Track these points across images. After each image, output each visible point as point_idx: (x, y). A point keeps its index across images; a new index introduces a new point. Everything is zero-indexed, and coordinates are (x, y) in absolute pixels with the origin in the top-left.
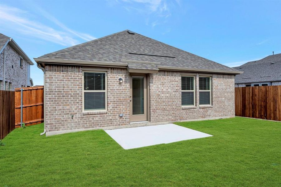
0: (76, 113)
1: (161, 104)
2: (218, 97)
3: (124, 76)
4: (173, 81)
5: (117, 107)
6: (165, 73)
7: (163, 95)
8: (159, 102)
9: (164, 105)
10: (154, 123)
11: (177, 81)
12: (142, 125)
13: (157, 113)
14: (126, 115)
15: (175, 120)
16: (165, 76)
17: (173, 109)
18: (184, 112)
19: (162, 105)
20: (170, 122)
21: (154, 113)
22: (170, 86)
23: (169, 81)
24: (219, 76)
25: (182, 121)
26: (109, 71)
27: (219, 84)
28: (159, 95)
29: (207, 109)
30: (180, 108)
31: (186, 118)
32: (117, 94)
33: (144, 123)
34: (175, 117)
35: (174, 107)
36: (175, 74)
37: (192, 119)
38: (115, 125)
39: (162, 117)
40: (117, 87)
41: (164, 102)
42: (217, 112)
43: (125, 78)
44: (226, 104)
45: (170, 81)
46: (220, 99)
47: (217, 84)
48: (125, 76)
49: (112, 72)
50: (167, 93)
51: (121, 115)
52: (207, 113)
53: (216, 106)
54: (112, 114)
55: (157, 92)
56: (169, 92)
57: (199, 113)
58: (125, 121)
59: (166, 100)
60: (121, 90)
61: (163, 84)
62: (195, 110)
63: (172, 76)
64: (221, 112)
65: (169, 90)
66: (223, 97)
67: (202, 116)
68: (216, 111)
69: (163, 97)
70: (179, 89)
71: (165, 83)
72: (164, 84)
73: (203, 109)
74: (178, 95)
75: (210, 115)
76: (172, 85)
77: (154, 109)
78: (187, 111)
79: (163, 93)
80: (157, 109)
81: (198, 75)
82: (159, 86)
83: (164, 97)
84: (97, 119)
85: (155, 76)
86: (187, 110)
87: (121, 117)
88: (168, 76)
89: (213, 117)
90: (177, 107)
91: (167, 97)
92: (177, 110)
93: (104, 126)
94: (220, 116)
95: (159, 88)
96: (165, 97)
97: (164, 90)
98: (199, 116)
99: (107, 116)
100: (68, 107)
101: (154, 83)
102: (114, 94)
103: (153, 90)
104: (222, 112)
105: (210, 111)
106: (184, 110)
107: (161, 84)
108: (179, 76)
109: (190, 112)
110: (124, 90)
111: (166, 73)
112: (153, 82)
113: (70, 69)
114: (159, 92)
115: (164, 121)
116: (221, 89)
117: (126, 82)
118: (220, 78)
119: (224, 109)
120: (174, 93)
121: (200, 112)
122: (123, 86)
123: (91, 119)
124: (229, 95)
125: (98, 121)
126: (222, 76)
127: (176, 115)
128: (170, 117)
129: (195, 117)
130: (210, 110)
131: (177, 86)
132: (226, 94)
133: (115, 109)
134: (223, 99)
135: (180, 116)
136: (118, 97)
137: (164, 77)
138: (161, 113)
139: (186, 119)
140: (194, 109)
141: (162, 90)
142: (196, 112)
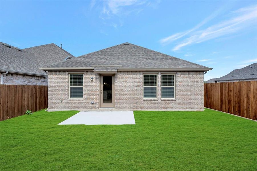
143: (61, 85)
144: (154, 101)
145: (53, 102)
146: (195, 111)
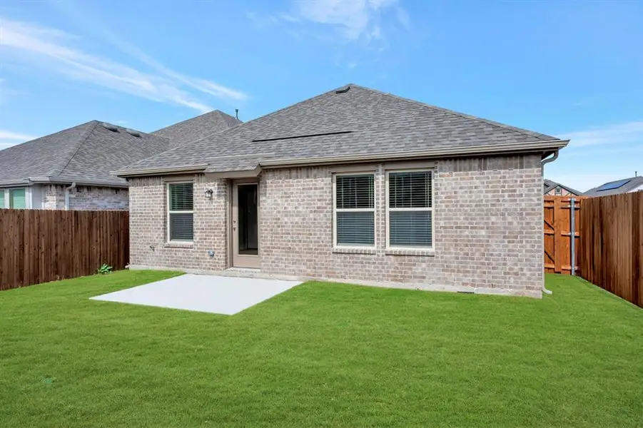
0: (157, 244)
1: (282, 237)
2: (460, 228)
3: (216, 186)
4: (311, 189)
5: (205, 239)
6: (290, 172)
7: (286, 219)
8: (278, 233)
9: (289, 241)
10: (267, 275)
11: (320, 189)
12: (245, 274)
13: (273, 255)
14: (219, 253)
15: (314, 276)
16: (290, 178)
17: (310, 251)
18: (339, 259)
19: (284, 241)
20: (302, 277)
21: (269, 255)
22: (304, 200)
23: (300, 189)
24: (466, 164)
25: (331, 280)
26: (195, 178)
27: (461, 188)
28: (279, 219)
29: (414, 258)
30: (328, 250)
31: (343, 274)
32: (206, 216)
33: (249, 272)
34: (315, 268)
35: (311, 246)
36: (314, 172)
37: (361, 278)
38: (204, 268)
39: (283, 265)
40: (207, 205)
41: (289, 234)
42: (454, 271)
43: (218, 188)
44: (494, 250)
45: (303, 189)
46: (467, 233)
47: (453, 188)
48: (218, 185)
49: (198, 180)
50: (297, 216)
51: (212, 253)
52: (411, 269)
53: (450, 253)
54: (199, 248)
55: (275, 212)
56: (300, 212)
57: (383, 268)
58: (217, 263)
59: (292, 230)
60: (212, 209)
61: (287, 196)
62: (370, 259)
63: (308, 177)
64: (468, 272)
65: (300, 209)
66: (482, 228)
67: (396, 276)
68: (447, 269)
69: (286, 223)
70: (324, 206)
71: (292, 193)
72: (289, 197)
73: (399, 258)
74: (322, 219)
75: (424, 278)
76: (310, 197)
77: (269, 247)
78: (345, 258)
79: (286, 216)
80: (274, 248)
81: (380, 168)
82: (279, 201)
83: (289, 224)
84: (180, 254)
85: (270, 181)
86: (346, 256)
87: (211, 255)
88: (297, 178)
89: (433, 282)
90: (319, 246)
91: (297, 223)
92: (320, 253)
93: (188, 268)
94: (463, 284)
95: (279, 205)
96: (292, 223)
97: (290, 209)
98: (384, 276)
99: (193, 252)
100: (149, 234)
101: (267, 195)
102: (202, 216)
103: (265, 209)
104: (475, 272)
105: (424, 265)
106: (339, 255)
107: (282, 197)
108: (326, 177)
109: (356, 263)
110: (216, 209)
111: (294, 173)
112: (265, 194)
113: (151, 181)
114: (279, 212)
115: (288, 274)
116: (474, 204)
117: (219, 196)
118: (465, 170)
119: (483, 264)
120: (312, 216)
121: (386, 263)
122: (215, 202)
123: (173, 255)
124: (510, 223)
125: (181, 258)
126: (476, 163)
127: (317, 264)
128: (303, 267)
129: (370, 275)
130: (424, 262)
131: (319, 200)
132: (493, 219)
133: (203, 242)
134: (483, 232)
135: (326, 268)
136: (207, 222)
137: (289, 182)
138: (283, 255)
139: (342, 277)
140: (368, 256)
141: (285, 208)
142: (374, 263)
143: (152, 210)
144: (366, 254)
145: (138, 249)
146: (506, 294)
